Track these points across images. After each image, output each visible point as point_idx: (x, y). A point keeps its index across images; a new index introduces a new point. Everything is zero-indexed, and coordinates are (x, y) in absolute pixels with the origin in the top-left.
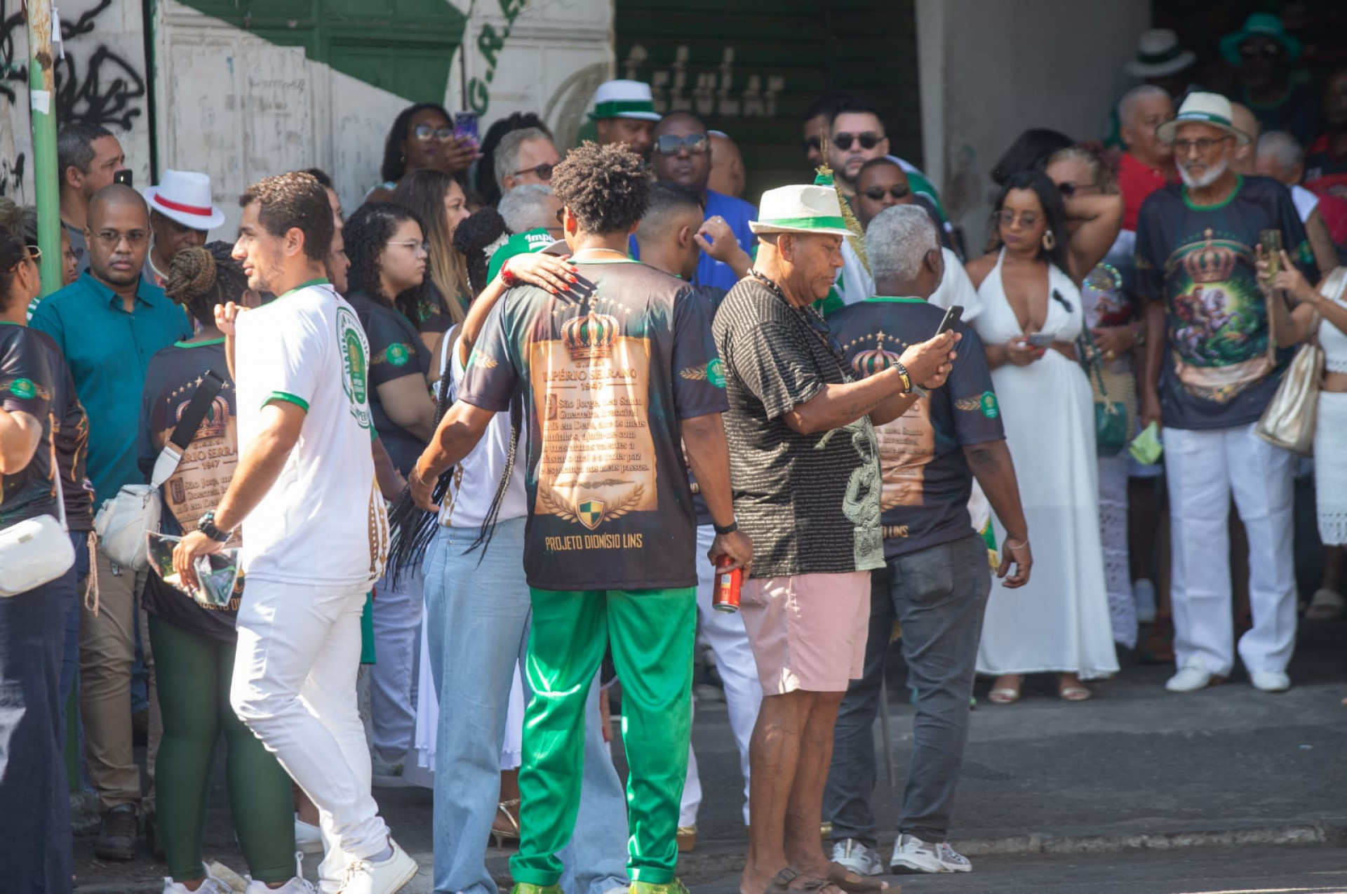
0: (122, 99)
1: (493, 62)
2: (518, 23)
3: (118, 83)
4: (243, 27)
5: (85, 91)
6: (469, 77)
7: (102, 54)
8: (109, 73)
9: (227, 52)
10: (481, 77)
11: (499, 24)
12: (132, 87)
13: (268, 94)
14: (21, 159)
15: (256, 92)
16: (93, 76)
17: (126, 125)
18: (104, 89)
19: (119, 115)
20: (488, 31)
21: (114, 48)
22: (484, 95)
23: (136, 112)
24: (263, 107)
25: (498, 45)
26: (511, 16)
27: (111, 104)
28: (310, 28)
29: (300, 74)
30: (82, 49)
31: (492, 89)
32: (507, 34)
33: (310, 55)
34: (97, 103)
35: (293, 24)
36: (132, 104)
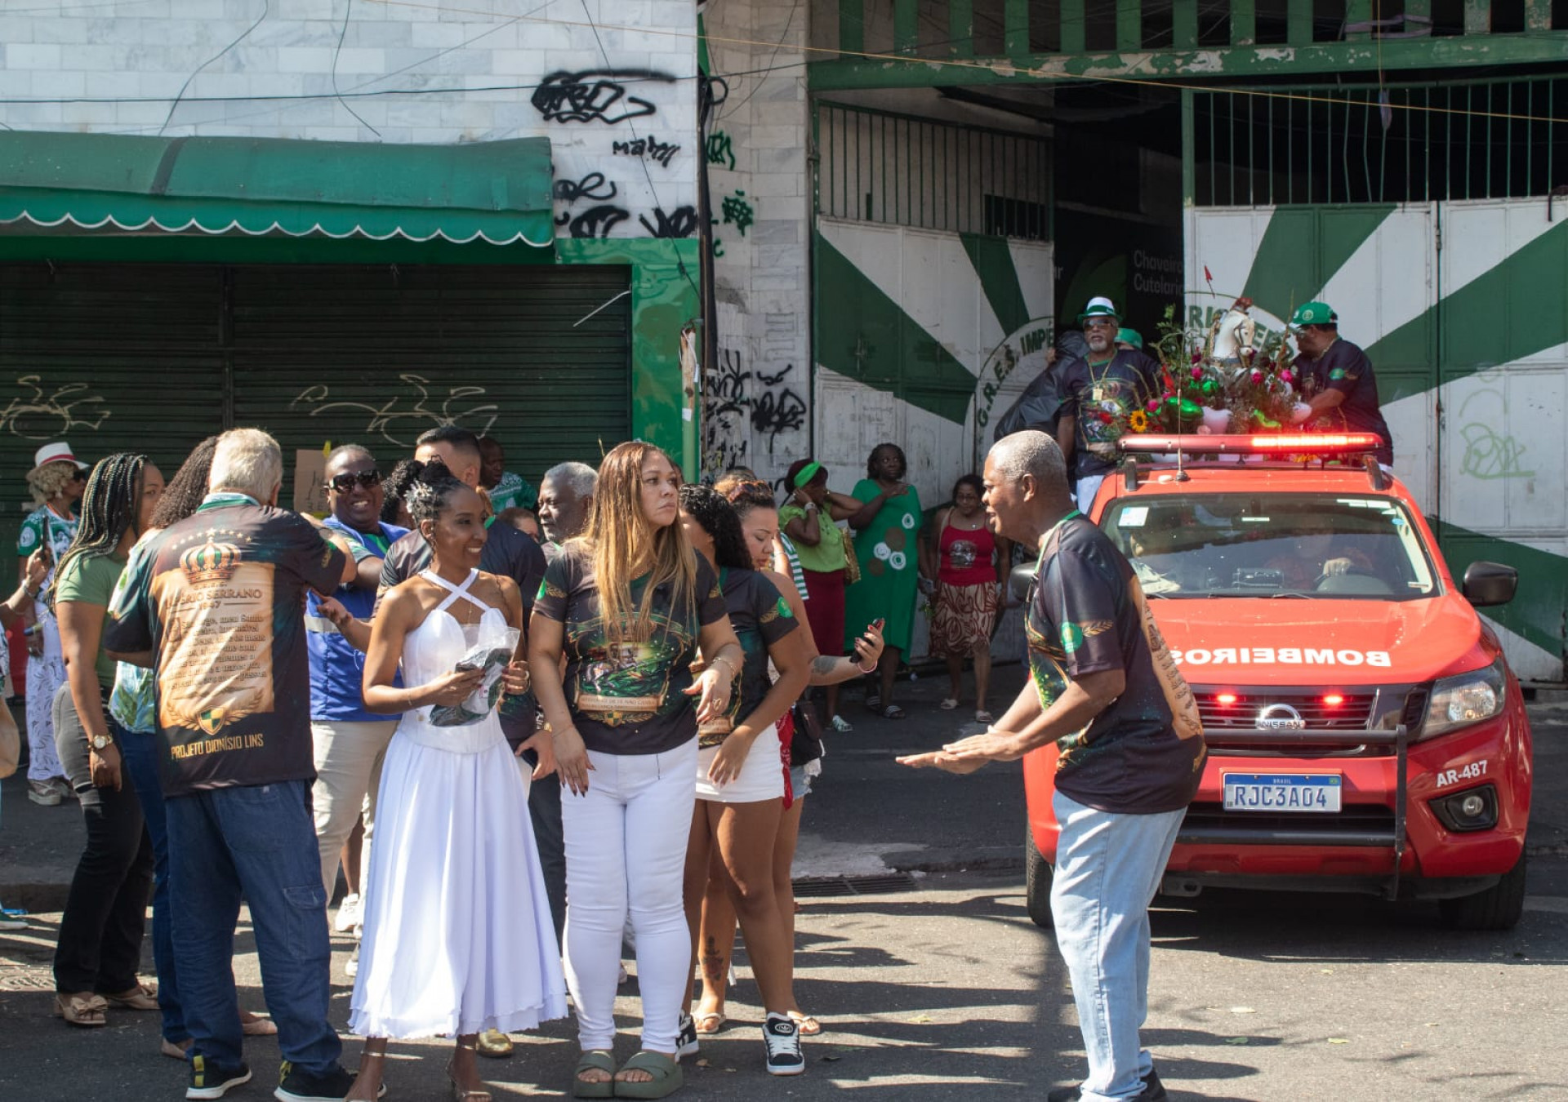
0: (795, 415)
1: (991, 401)
2: (1004, 383)
3: (793, 407)
4: (861, 381)
5: (777, 411)
6: (978, 408)
7: (786, 393)
8: (790, 402)
9: (853, 393)
10: (985, 408)
11: (994, 383)
12: (800, 409)
13: (873, 414)
14: (745, 443)
15: (867, 413)
16: (782, 403)
17: (797, 427)
18: (786, 410)
19: (794, 423)
20: (989, 386)
21: (792, 390)
22: (986, 417)
23: (802, 421)
24: (870, 420)
25: (993, 393)
26: (1001, 379)
27: (790, 417)
28: (897, 383)
29: (890, 405)
30: (777, 390)
31: (990, 414)
32: (998, 388)
33: (896, 396)
34: (783, 416)
35: (887, 380)
36: (800, 417)
